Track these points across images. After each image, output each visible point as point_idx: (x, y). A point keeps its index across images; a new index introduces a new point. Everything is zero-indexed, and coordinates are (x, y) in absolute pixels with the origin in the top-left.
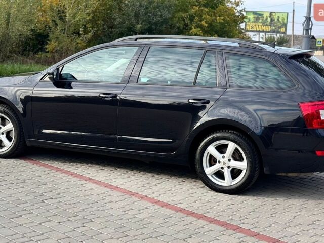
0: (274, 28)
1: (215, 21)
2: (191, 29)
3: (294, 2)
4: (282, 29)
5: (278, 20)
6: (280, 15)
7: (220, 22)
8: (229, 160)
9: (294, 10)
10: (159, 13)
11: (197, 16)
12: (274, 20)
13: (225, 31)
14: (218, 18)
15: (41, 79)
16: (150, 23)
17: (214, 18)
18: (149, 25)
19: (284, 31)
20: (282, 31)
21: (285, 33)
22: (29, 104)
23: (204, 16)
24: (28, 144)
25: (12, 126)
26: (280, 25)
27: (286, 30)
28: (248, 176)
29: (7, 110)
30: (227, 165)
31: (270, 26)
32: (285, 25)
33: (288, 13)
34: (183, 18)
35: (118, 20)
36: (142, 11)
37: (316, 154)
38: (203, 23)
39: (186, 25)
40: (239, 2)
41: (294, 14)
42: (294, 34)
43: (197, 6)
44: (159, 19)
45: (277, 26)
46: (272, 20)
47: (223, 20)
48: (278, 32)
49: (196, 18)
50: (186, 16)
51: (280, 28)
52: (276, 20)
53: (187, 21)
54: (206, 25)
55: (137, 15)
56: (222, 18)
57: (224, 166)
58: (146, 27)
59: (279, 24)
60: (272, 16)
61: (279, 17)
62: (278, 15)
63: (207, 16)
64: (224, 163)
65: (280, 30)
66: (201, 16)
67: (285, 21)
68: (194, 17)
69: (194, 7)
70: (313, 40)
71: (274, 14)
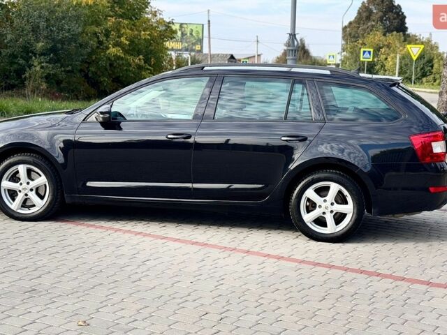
0: (186, 45)
1: (139, 37)
2: (108, 48)
3: (209, 11)
4: (197, 46)
5: (191, 34)
6: (194, 27)
7: (145, 39)
8: (332, 204)
9: (209, 21)
10: (67, 27)
11: (113, 30)
12: (186, 34)
13: (151, 51)
14: (143, 33)
15: (84, 120)
16: (53, 40)
17: (136, 32)
18: (53, 44)
19: (199, 49)
20: (197, 49)
21: (201, 51)
22: (71, 151)
23: (123, 31)
24: (68, 201)
25: (46, 180)
26: (194, 41)
27: (202, 47)
28: (356, 220)
29: (37, 161)
30: (330, 210)
31: (181, 41)
32: (201, 41)
33: (203, 25)
34: (95, 34)
35: (9, 37)
36: (42, 24)
37: (429, 191)
38: (123, 39)
39: (100, 43)
40: (156, 12)
41: (209, 26)
42: (212, 53)
43: (112, 17)
44: (67, 34)
45: (189, 42)
46: (183, 34)
47: (149, 35)
48: (192, 50)
49: (112, 33)
50: (100, 31)
51: (194, 44)
52: (188, 34)
53: (102, 38)
54: (127, 43)
55: (35, 30)
56: (148, 33)
57: (325, 211)
58: (49, 46)
59: (192, 39)
60: (183, 29)
61: (192, 30)
62: (190, 27)
63: (128, 31)
64: (326, 208)
65: (194, 47)
66: (119, 31)
67: (200, 36)
68: (110, 32)
69: (109, 18)
70: (232, 60)
71: (185, 26)
